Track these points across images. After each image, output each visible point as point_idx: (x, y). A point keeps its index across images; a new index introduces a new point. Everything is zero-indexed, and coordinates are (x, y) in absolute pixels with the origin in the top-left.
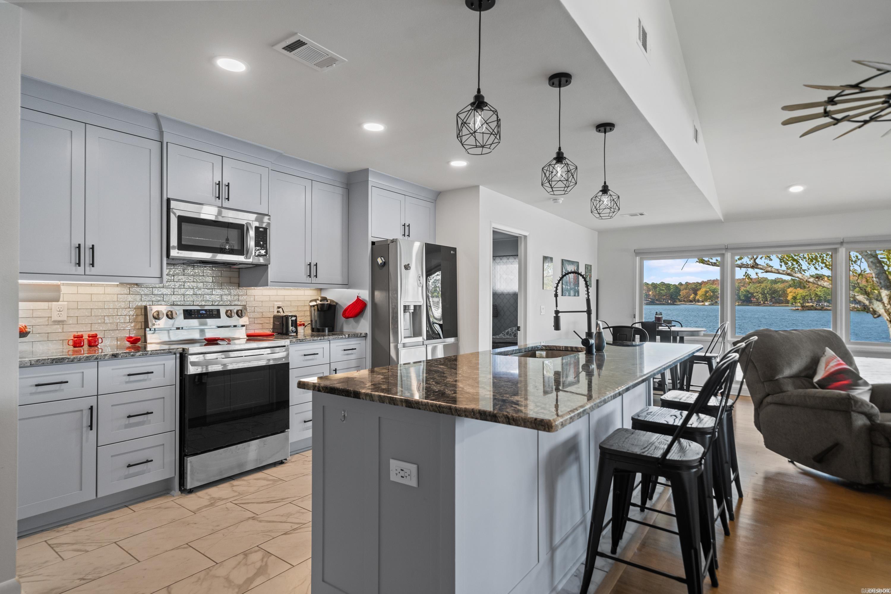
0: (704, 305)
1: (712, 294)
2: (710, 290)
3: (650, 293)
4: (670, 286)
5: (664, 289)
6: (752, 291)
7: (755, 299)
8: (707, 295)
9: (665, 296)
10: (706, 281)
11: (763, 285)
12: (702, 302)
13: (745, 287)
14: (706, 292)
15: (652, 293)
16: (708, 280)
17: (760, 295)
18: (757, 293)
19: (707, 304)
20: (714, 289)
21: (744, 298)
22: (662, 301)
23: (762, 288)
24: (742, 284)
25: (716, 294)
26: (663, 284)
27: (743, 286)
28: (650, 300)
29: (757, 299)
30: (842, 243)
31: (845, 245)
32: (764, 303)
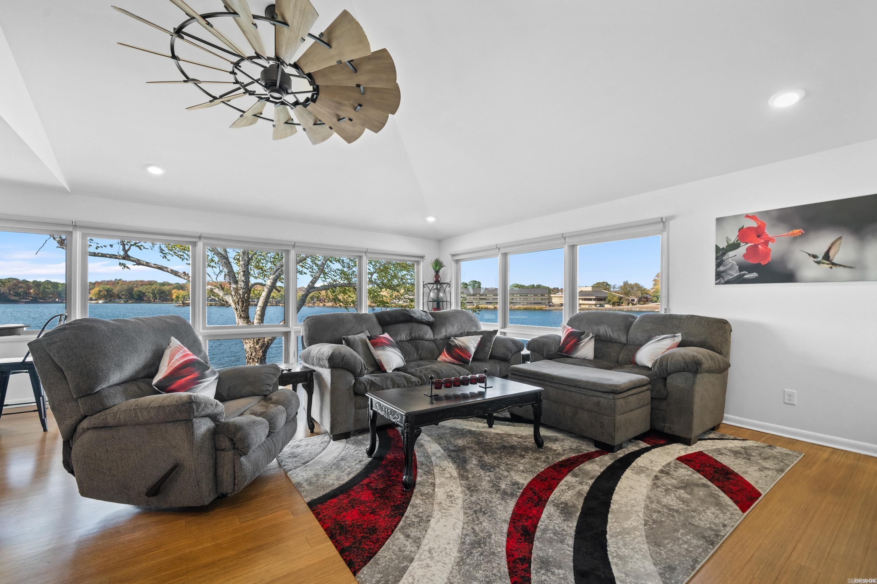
0: (98, 303)
1: (106, 293)
2: (104, 290)
3: (31, 291)
4: (57, 285)
5: (50, 287)
6: (144, 291)
7: (146, 298)
8: (101, 294)
9: (51, 294)
10: (100, 281)
11: (153, 287)
12: (96, 300)
13: (138, 288)
14: (100, 291)
15: (34, 291)
16: (102, 281)
17: (151, 295)
18: (149, 293)
19: (100, 302)
20: (109, 289)
21: (136, 297)
22: (48, 299)
23: (153, 289)
24: (135, 285)
25: (110, 293)
26: (48, 282)
27: (136, 287)
28: (31, 298)
29: (149, 298)
30: (200, 237)
31: (202, 240)
32: (154, 301)
